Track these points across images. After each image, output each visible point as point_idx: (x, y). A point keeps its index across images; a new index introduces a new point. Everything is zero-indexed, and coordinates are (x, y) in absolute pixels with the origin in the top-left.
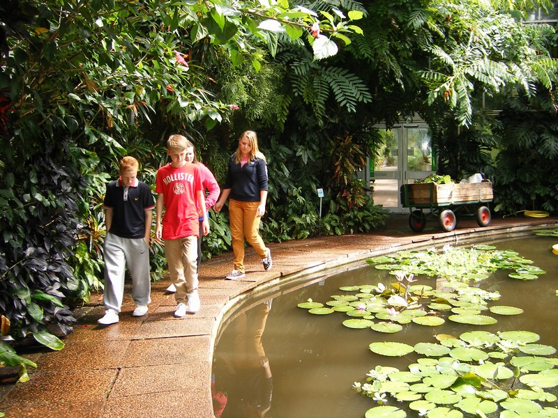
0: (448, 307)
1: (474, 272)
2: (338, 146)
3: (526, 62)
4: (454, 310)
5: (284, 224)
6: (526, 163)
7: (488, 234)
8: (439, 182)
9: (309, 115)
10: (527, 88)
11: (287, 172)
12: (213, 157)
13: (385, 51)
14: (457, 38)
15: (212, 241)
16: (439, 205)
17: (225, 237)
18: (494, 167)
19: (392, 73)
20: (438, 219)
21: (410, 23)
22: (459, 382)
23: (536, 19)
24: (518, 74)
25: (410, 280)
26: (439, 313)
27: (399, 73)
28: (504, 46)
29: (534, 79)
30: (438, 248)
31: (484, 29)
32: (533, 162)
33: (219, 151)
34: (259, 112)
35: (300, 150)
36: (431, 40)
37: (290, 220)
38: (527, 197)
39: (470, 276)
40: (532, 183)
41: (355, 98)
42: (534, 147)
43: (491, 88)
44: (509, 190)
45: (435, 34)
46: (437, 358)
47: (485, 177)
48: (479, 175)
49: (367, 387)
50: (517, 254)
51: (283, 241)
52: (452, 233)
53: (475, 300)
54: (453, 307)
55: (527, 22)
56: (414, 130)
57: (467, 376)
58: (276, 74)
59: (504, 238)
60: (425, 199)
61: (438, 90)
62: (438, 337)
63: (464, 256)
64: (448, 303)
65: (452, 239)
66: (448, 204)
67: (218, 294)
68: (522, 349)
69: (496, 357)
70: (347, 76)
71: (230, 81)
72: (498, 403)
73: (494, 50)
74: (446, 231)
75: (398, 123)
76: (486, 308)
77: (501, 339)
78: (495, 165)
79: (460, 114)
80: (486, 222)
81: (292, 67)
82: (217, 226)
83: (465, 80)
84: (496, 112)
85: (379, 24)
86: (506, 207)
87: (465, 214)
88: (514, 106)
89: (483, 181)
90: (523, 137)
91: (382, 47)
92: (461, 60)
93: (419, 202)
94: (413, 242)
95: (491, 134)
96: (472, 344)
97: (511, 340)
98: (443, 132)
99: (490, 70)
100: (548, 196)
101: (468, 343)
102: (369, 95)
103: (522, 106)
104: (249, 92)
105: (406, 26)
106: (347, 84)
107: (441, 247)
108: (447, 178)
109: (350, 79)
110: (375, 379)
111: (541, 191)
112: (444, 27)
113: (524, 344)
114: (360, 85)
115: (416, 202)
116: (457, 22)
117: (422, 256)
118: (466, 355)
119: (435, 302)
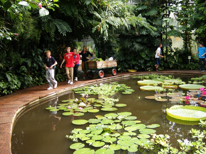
0: (100, 105)
1: (110, 92)
2: (60, 48)
3: (127, 18)
4: (103, 106)
5: (41, 78)
6: (129, 53)
7: (116, 78)
8: (98, 60)
9: (49, 37)
10: (127, 27)
11: (41, 59)
12: (11, 54)
13: (76, 13)
14: (103, 9)
15: (12, 86)
16: (98, 69)
17: (17, 84)
18: (117, 55)
19: (79, 21)
20: (98, 74)
21: (85, 3)
22: (103, 132)
23: (130, 2)
24: (124, 22)
25: (87, 97)
26: (97, 108)
27: (82, 21)
28: (119, 12)
29: (130, 23)
30: (98, 84)
31: (112, 6)
32: (131, 53)
33: (14, 51)
34: (28, 36)
35: (46, 50)
36: (93, 9)
37: (43, 77)
38: (129, 65)
39: (109, 94)
40: (131, 60)
41: (65, 30)
42: (131, 47)
43: (115, 27)
44: (123, 63)
45: (95, 7)
46: (96, 124)
47: (114, 58)
48: (112, 58)
49: (71, 137)
50: (125, 85)
51: (41, 85)
52: (103, 79)
53: (110, 102)
54: (103, 105)
55: (127, 3)
56: (89, 42)
57: (106, 129)
58: (34, 22)
59: (121, 80)
60: (93, 67)
61: (96, 27)
62: (97, 117)
63: (107, 87)
64: (101, 104)
65: (103, 81)
66: (101, 68)
67: (14, 106)
68: (125, 118)
69: (117, 122)
70: (62, 22)
71: (16, 24)
72: (117, 138)
73: (116, 13)
74: (101, 78)
75: (83, 40)
76: (114, 105)
77: (119, 115)
78: (118, 54)
79: (104, 36)
80: (115, 74)
81: (41, 19)
82: (14, 81)
83: (105, 24)
84: (118, 35)
85: (74, 3)
86: (122, 69)
87: (107, 72)
88: (124, 33)
89: (113, 60)
90: (127, 44)
91: (75, 11)
92: (104, 17)
93: (91, 68)
94: (89, 83)
95: (116, 43)
96: (109, 118)
97: (122, 116)
98: (99, 42)
99: (114, 20)
100: (136, 65)
101: (107, 118)
102: (71, 29)
103: (126, 33)
104: (24, 28)
105: (84, 4)
106: (63, 25)
107: (99, 84)
108: (101, 59)
109: (64, 23)
110: (74, 134)
111: (134, 63)
112: (98, 5)
113: (126, 116)
114: (67, 26)
115: (90, 68)
116: (102, 3)
117: (92, 88)
118: (107, 122)
119: (96, 104)
